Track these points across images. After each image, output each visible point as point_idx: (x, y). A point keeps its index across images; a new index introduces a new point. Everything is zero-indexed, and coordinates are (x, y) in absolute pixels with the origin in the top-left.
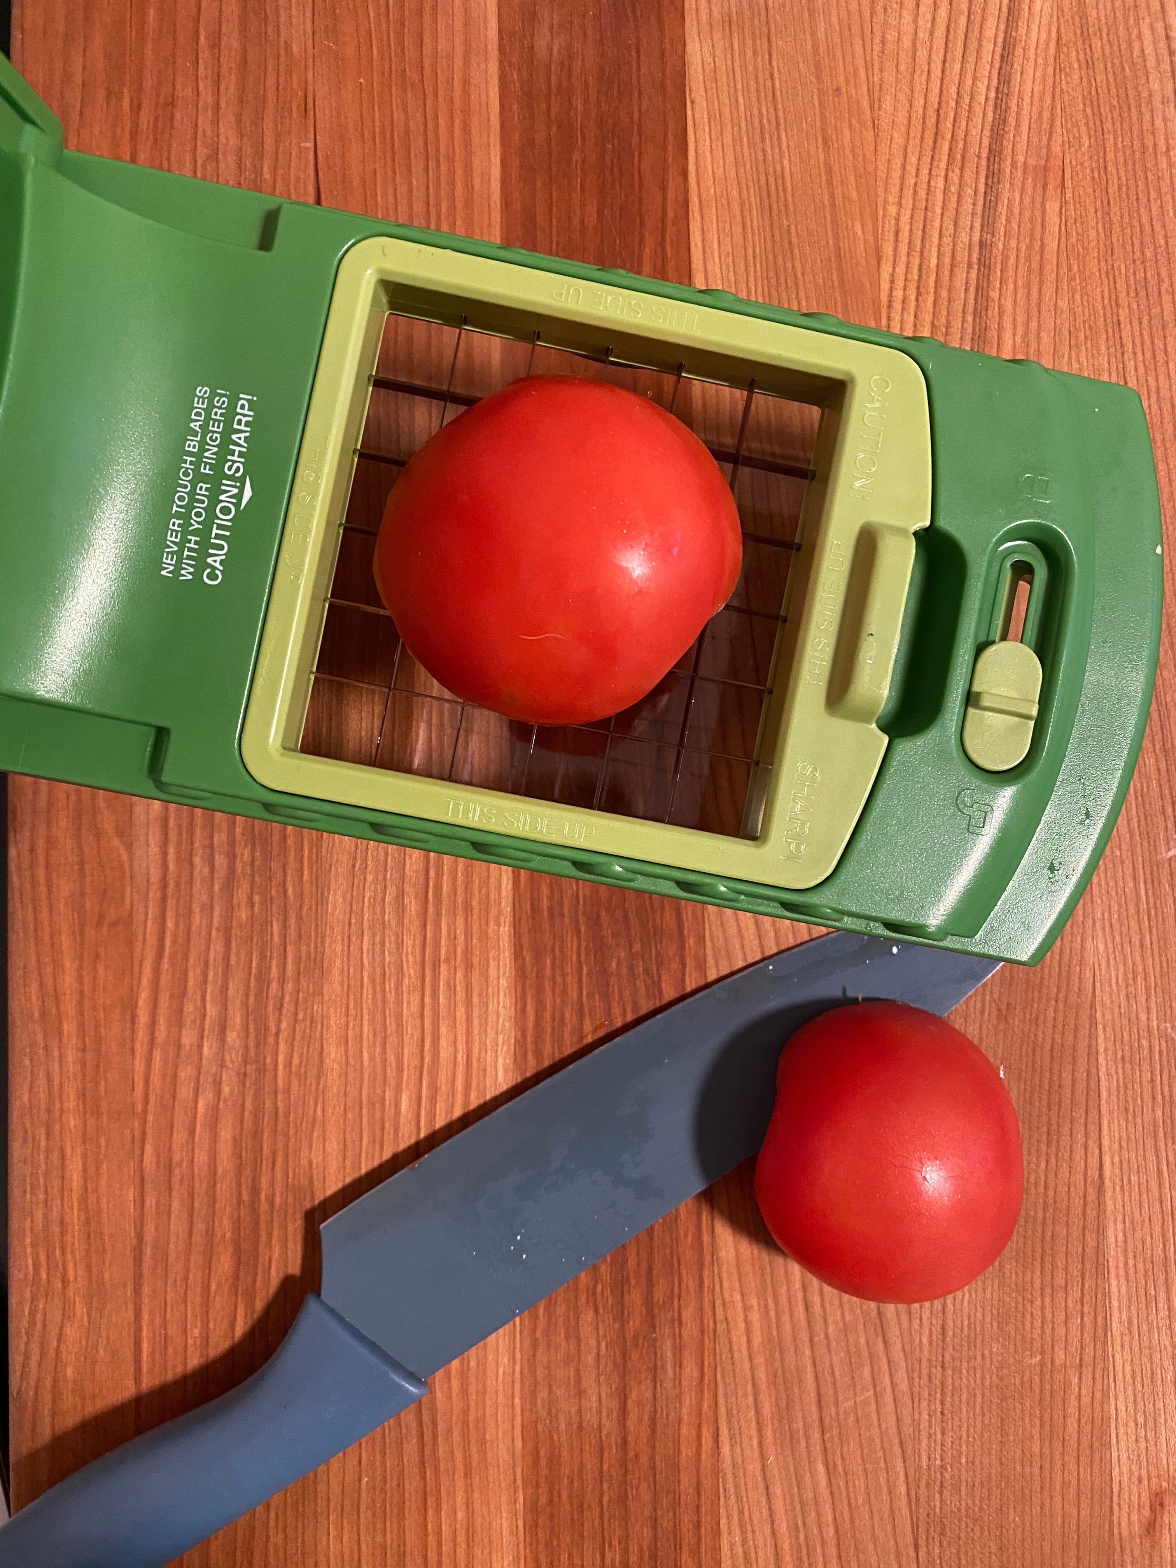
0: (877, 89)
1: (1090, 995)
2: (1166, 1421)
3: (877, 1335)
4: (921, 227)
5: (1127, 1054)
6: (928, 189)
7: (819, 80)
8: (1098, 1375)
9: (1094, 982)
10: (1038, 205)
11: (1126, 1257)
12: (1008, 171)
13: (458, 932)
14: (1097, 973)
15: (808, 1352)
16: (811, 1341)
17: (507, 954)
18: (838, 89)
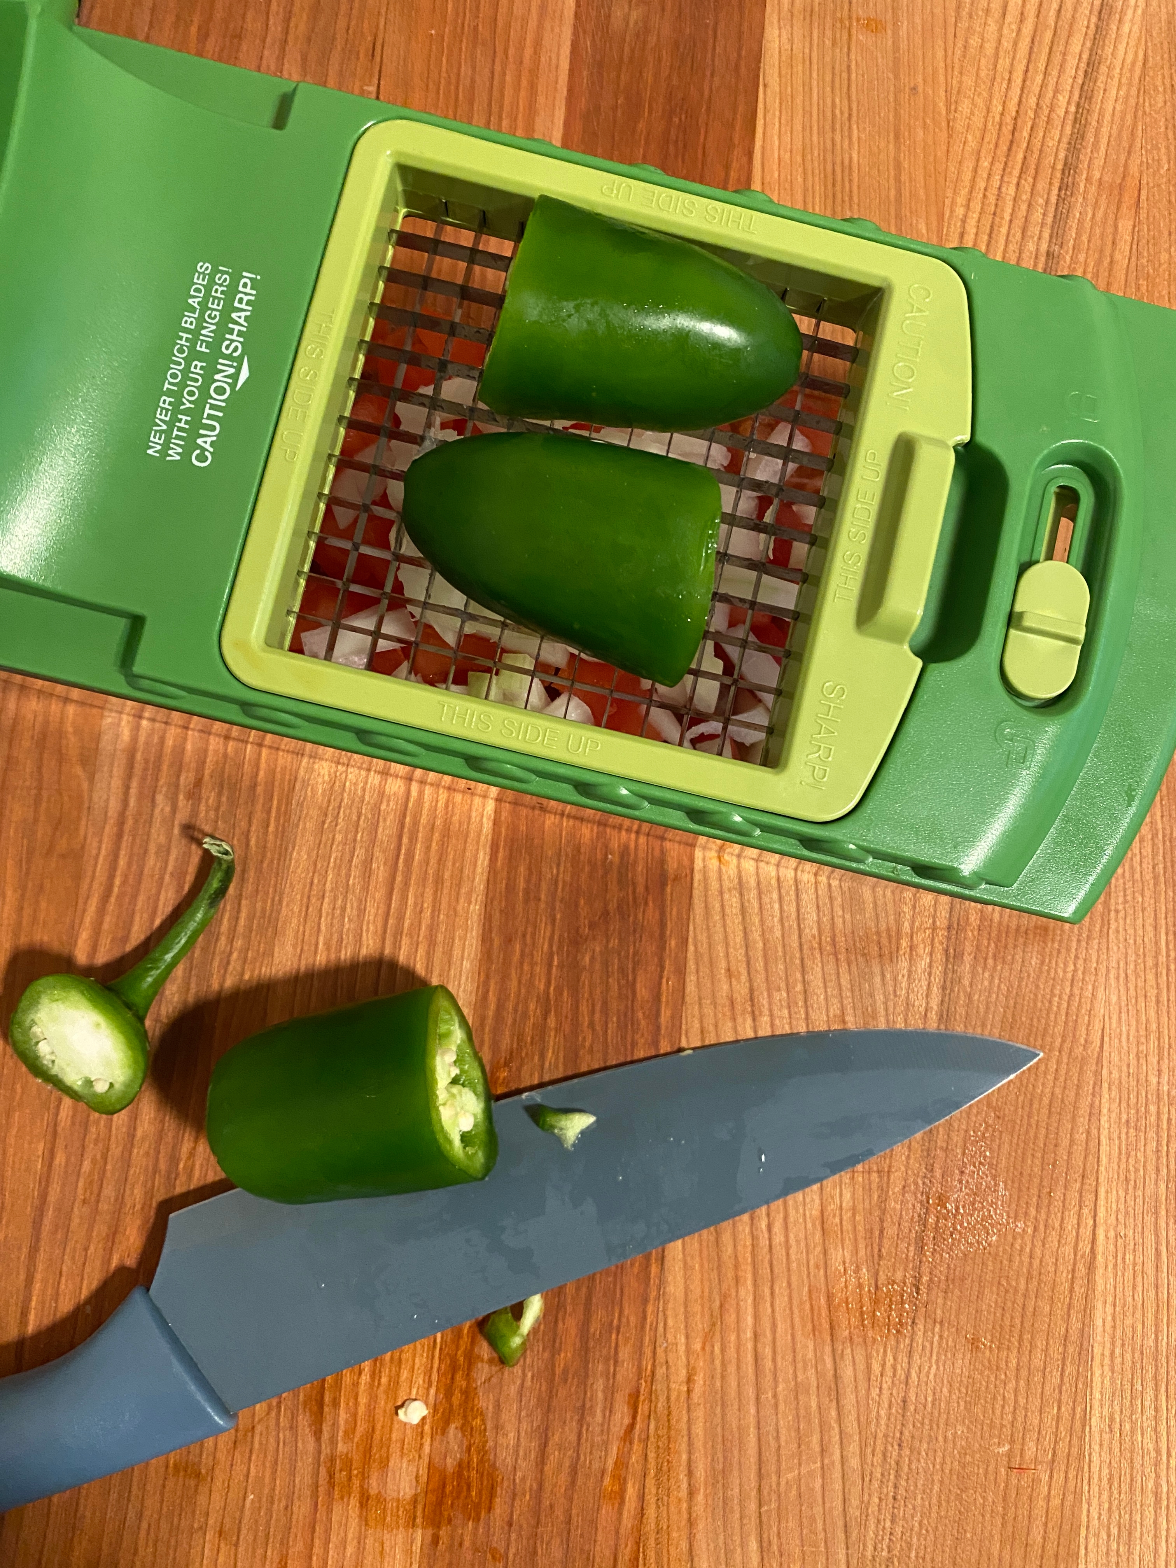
0: (955, 92)
1: (1097, 1049)
2: (1142, 1534)
3: (831, 1401)
4: (988, 231)
5: (1133, 1119)
6: (998, 195)
7: (897, 77)
8: (1071, 1475)
9: (1103, 1036)
10: (1110, 222)
11: (1113, 1344)
12: (1082, 186)
13: (425, 905)
14: (1107, 1026)
15: (753, 1411)
16: (758, 1398)
17: (474, 933)
18: (914, 89)
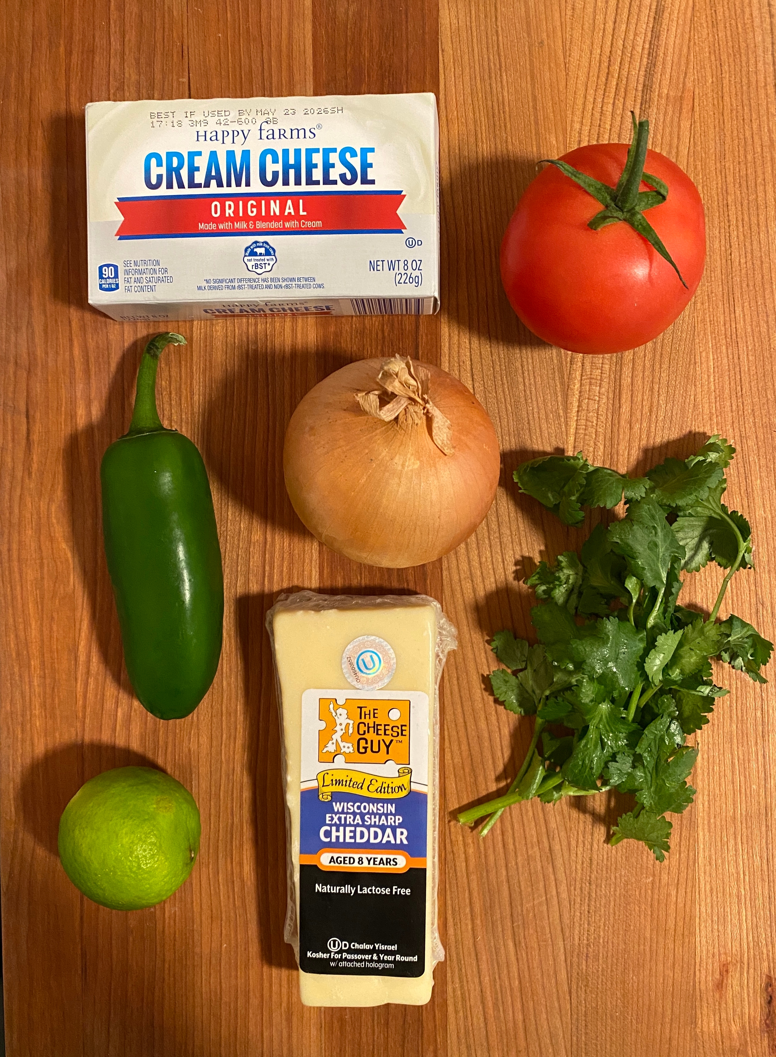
0: (568, 43)
2: (731, 920)
3: (548, 863)
6: (601, 112)
7: (529, 34)
8: (689, 890)
10: (675, 124)
11: (709, 817)
12: (656, 99)
15: (504, 873)
16: (507, 866)
18: (542, 42)
